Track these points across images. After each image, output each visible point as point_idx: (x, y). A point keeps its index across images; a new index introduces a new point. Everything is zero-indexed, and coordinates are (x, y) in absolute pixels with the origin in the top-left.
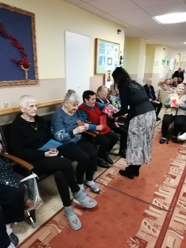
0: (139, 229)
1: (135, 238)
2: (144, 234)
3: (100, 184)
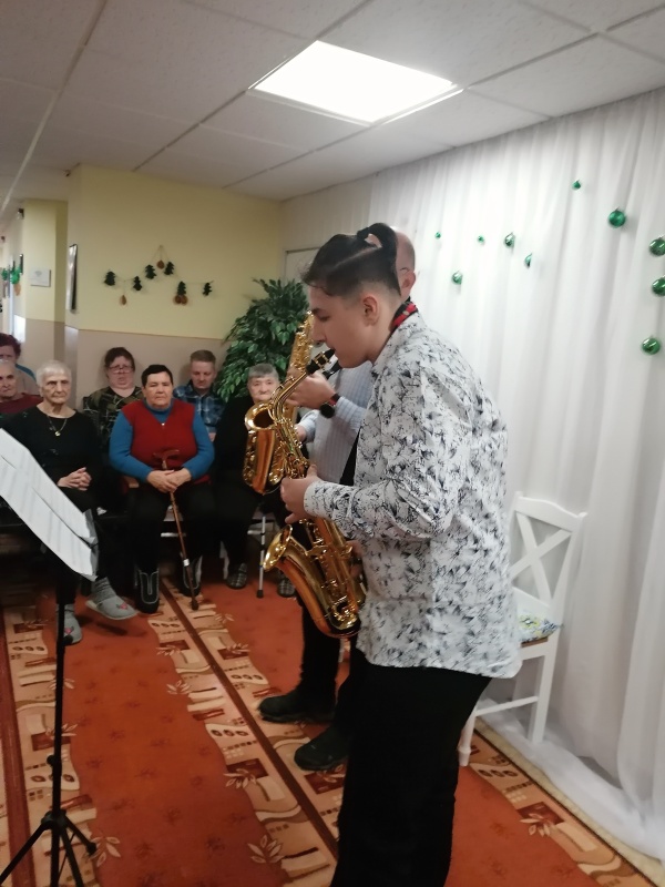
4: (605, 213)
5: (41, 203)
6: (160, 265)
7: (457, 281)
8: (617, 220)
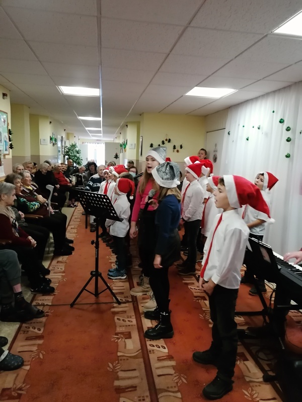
0: (116, 327)
1: (117, 334)
2: (124, 328)
3: (42, 307)
4: (279, 120)
5: (132, 123)
6: (166, 140)
7: (247, 139)
8: (282, 121)
